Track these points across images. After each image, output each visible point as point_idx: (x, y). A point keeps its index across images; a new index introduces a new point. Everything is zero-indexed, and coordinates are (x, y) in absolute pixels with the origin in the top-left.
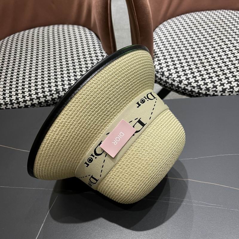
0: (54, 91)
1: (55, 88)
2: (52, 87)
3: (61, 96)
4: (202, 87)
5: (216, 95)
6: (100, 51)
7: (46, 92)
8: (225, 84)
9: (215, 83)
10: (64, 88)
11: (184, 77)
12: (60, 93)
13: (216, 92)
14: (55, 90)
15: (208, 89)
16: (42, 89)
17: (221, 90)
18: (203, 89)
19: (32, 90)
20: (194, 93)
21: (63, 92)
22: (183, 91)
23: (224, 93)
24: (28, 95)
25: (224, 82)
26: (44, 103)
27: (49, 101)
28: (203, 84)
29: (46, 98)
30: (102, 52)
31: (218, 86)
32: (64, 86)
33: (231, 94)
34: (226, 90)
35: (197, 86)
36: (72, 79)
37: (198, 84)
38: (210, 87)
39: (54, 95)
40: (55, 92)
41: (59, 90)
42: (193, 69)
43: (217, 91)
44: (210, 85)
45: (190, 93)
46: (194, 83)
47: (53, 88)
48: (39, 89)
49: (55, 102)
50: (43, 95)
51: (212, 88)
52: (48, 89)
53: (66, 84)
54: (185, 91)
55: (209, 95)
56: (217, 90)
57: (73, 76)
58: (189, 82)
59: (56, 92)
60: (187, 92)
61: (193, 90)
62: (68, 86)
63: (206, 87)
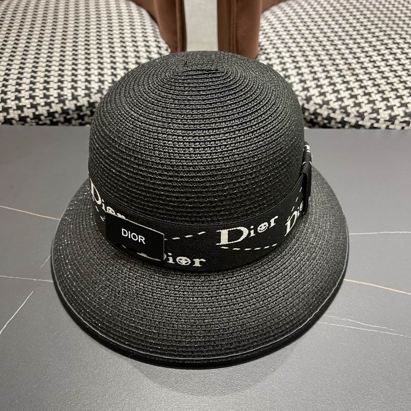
0: (55, 98)
1: (56, 92)
2: (51, 90)
3: (68, 109)
4: (349, 110)
5: (376, 128)
6: (155, 38)
7: (37, 98)
8: (395, 108)
9: (375, 104)
10: (76, 93)
11: (315, 90)
12: (67, 102)
13: (378, 121)
14: (56, 95)
15: (361, 116)
16: (31, 92)
17: (388, 118)
18: (352, 115)
19: (10, 91)
20: (333, 123)
21: (72, 102)
22: (313, 117)
23: (392, 124)
25: (393, 104)
26: (31, 119)
27: (42, 118)
28: (352, 105)
29: (37, 110)
30: (158, 40)
31: (380, 111)
32: (76, 90)
34: (396, 119)
35: (341, 108)
36: (93, 80)
37: (343, 105)
38: (366, 112)
39: (53, 105)
40: (56, 101)
41: (65, 97)
42: (334, 78)
43: (379, 119)
44: (367, 108)
45: (326, 122)
46: (335, 102)
47: (54, 93)
48: (23, 92)
49: (55, 120)
50: (31, 104)
51: (370, 114)
52: (41, 92)
53: (80, 87)
54: (316, 118)
55: (364, 126)
56: (379, 117)
57: (96, 76)
58: (326, 99)
59: (59, 100)
60: (319, 119)
61: (332, 115)
62: (84, 92)
63: (358, 112)
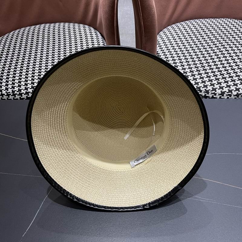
4: (201, 89)
5: (215, 98)
8: (224, 88)
9: (214, 86)
13: (215, 94)
15: (207, 92)
17: (220, 93)
18: (203, 92)
23: (222, 96)
24: (30, 88)
33: (230, 98)
